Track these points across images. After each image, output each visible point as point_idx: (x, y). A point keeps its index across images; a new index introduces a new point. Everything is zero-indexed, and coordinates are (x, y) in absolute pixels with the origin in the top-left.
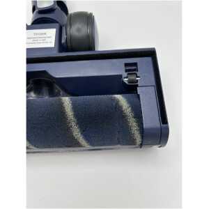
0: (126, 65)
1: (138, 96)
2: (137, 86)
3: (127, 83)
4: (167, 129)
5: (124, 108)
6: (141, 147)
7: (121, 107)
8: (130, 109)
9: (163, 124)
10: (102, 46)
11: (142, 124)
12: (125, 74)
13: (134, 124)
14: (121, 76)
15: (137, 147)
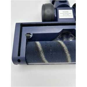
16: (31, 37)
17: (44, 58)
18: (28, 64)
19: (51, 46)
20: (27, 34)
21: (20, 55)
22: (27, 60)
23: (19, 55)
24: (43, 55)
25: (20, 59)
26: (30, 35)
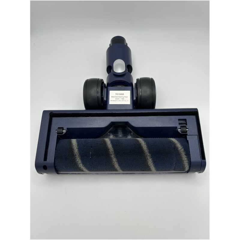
0: (179, 120)
1: (188, 141)
2: (187, 135)
3: (180, 132)
4: (205, 163)
5: (179, 149)
6: (187, 173)
7: (177, 148)
8: (183, 149)
9: (203, 159)
10: (160, 105)
11: (190, 159)
12: (179, 127)
13: (186, 159)
14: (176, 127)
15: (185, 173)
16: (64, 133)
17: (81, 164)
18: (58, 173)
19: (91, 147)
20: (59, 128)
21: (47, 160)
22: (57, 167)
23: (45, 159)
24: (79, 160)
25: (47, 165)
26: (63, 130)
